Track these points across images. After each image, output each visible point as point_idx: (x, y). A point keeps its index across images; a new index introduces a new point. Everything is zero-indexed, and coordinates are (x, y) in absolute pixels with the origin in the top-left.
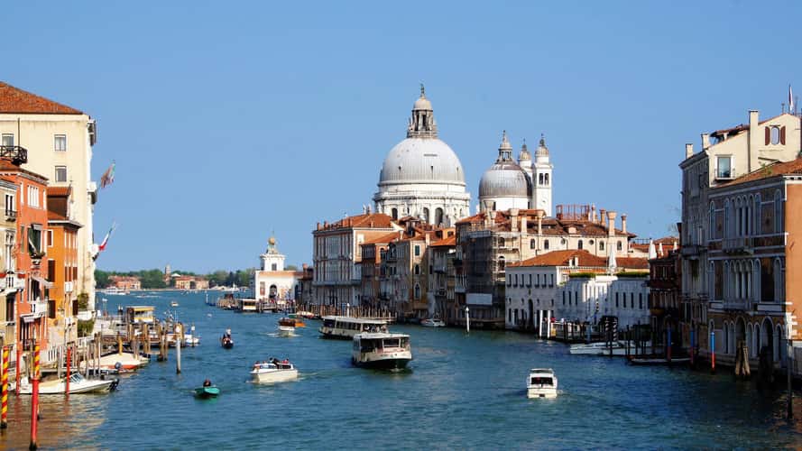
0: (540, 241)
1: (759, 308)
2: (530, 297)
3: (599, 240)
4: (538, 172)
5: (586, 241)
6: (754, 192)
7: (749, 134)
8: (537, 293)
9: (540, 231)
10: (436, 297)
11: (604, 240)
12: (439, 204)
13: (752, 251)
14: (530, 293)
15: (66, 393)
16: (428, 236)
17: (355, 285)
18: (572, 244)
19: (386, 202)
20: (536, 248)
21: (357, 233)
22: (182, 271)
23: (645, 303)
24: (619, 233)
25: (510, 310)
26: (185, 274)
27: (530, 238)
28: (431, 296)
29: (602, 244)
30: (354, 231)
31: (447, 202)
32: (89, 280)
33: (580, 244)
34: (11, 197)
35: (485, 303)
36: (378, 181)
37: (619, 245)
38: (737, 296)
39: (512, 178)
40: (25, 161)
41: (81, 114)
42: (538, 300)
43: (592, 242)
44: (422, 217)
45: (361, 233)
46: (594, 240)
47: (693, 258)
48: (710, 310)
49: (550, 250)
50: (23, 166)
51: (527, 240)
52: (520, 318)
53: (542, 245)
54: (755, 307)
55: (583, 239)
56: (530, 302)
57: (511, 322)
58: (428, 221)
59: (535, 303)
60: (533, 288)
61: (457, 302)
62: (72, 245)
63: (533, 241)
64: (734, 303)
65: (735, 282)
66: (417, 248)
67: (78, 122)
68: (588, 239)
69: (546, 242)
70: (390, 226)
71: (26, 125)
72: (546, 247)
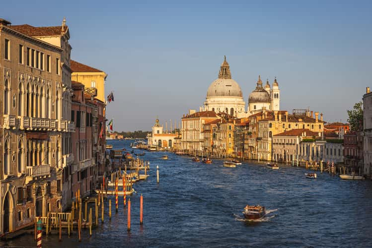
0: (287, 125)
2: (285, 149)
3: (311, 124)
4: (274, 93)
5: (306, 124)
8: (288, 147)
9: (287, 121)
11: (314, 124)
12: (232, 106)
14: (284, 147)
16: (234, 121)
17: (201, 142)
18: (300, 126)
19: (209, 105)
20: (285, 128)
21: (201, 119)
24: (320, 121)
25: (275, 154)
27: (283, 123)
29: (313, 126)
33: (304, 125)
37: (320, 126)
41: (102, 72)
42: (288, 150)
43: (308, 125)
44: (225, 112)
45: (203, 119)
50: (96, 97)
51: (281, 124)
52: (279, 157)
55: (305, 124)
56: (285, 151)
60: (285, 145)
61: (249, 150)
63: (284, 125)
67: (101, 75)
68: (307, 124)
69: (290, 125)
70: (215, 116)
71: (80, 77)
72: (289, 127)
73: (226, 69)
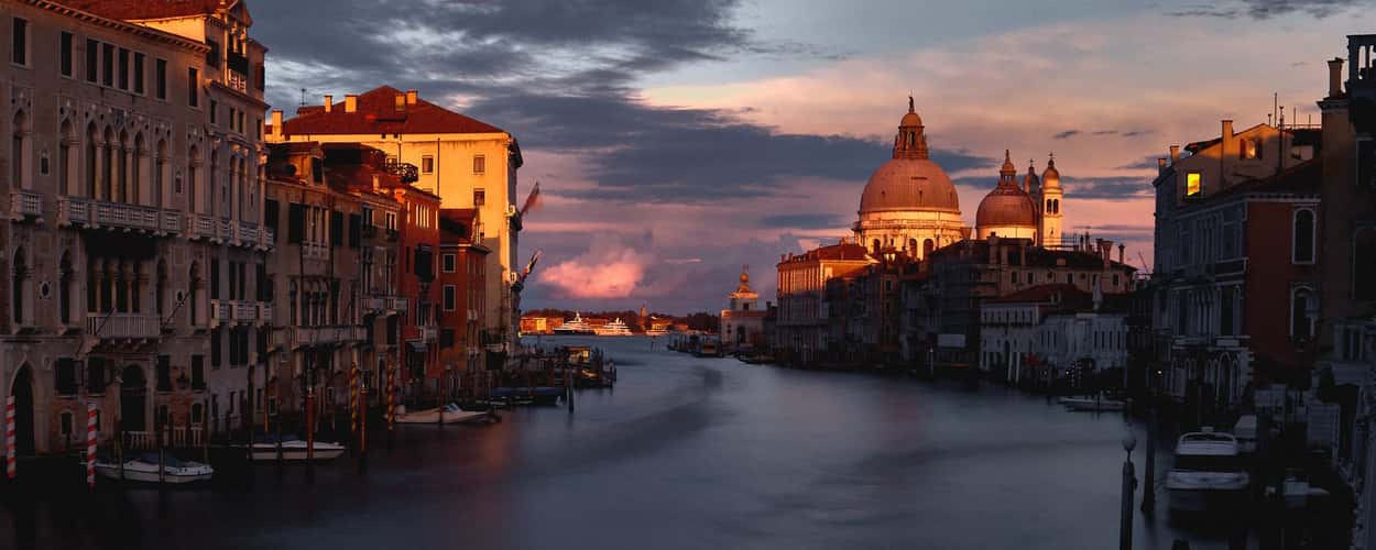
0: (1023, 275)
1: (1220, 343)
2: (1008, 338)
4: (1047, 197)
5: (1076, 274)
6: (1217, 212)
7: (1223, 145)
8: (1015, 333)
9: (1023, 263)
10: (908, 339)
11: (1098, 274)
12: (929, 234)
13: (1213, 279)
14: (1006, 333)
15: (440, 422)
17: (822, 326)
18: (1060, 278)
19: (868, 232)
20: (1018, 282)
21: (824, 266)
22: (660, 313)
23: (1123, 344)
24: (1115, 266)
25: (985, 353)
26: (662, 316)
27: (1011, 271)
28: (903, 338)
29: (1095, 277)
30: (822, 265)
31: (938, 232)
32: (507, 310)
33: (1070, 277)
34: (393, 216)
35: (958, 345)
36: (858, 209)
37: (1116, 278)
38: (1199, 330)
39: (1015, 206)
40: (416, 179)
41: (500, 131)
42: (1015, 342)
43: (1083, 276)
44: (907, 250)
45: (829, 266)
46: (1086, 273)
47: (1161, 288)
48: (1174, 347)
49: (1034, 283)
50: (413, 184)
51: (1007, 273)
52: (995, 361)
53: (1025, 280)
54: (1214, 342)
55: (1073, 272)
56: (1007, 343)
57: (984, 365)
58: (915, 254)
59: (1011, 343)
60: (1010, 329)
62: (477, 272)
63: (1014, 274)
64: (1195, 339)
65: (1197, 316)
66: (889, 283)
67: (497, 141)
68: (1079, 273)
69: (1030, 276)
70: (863, 258)
71: (446, 145)
72: (1030, 281)
73: (913, 134)
